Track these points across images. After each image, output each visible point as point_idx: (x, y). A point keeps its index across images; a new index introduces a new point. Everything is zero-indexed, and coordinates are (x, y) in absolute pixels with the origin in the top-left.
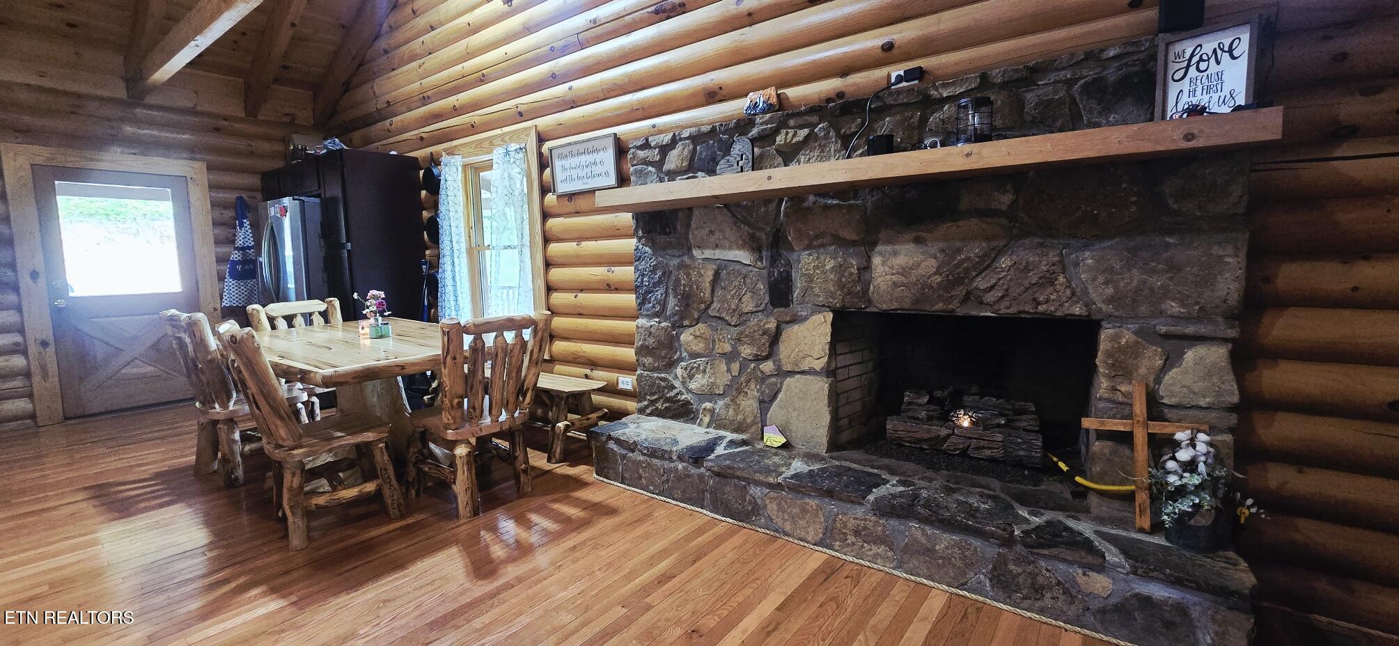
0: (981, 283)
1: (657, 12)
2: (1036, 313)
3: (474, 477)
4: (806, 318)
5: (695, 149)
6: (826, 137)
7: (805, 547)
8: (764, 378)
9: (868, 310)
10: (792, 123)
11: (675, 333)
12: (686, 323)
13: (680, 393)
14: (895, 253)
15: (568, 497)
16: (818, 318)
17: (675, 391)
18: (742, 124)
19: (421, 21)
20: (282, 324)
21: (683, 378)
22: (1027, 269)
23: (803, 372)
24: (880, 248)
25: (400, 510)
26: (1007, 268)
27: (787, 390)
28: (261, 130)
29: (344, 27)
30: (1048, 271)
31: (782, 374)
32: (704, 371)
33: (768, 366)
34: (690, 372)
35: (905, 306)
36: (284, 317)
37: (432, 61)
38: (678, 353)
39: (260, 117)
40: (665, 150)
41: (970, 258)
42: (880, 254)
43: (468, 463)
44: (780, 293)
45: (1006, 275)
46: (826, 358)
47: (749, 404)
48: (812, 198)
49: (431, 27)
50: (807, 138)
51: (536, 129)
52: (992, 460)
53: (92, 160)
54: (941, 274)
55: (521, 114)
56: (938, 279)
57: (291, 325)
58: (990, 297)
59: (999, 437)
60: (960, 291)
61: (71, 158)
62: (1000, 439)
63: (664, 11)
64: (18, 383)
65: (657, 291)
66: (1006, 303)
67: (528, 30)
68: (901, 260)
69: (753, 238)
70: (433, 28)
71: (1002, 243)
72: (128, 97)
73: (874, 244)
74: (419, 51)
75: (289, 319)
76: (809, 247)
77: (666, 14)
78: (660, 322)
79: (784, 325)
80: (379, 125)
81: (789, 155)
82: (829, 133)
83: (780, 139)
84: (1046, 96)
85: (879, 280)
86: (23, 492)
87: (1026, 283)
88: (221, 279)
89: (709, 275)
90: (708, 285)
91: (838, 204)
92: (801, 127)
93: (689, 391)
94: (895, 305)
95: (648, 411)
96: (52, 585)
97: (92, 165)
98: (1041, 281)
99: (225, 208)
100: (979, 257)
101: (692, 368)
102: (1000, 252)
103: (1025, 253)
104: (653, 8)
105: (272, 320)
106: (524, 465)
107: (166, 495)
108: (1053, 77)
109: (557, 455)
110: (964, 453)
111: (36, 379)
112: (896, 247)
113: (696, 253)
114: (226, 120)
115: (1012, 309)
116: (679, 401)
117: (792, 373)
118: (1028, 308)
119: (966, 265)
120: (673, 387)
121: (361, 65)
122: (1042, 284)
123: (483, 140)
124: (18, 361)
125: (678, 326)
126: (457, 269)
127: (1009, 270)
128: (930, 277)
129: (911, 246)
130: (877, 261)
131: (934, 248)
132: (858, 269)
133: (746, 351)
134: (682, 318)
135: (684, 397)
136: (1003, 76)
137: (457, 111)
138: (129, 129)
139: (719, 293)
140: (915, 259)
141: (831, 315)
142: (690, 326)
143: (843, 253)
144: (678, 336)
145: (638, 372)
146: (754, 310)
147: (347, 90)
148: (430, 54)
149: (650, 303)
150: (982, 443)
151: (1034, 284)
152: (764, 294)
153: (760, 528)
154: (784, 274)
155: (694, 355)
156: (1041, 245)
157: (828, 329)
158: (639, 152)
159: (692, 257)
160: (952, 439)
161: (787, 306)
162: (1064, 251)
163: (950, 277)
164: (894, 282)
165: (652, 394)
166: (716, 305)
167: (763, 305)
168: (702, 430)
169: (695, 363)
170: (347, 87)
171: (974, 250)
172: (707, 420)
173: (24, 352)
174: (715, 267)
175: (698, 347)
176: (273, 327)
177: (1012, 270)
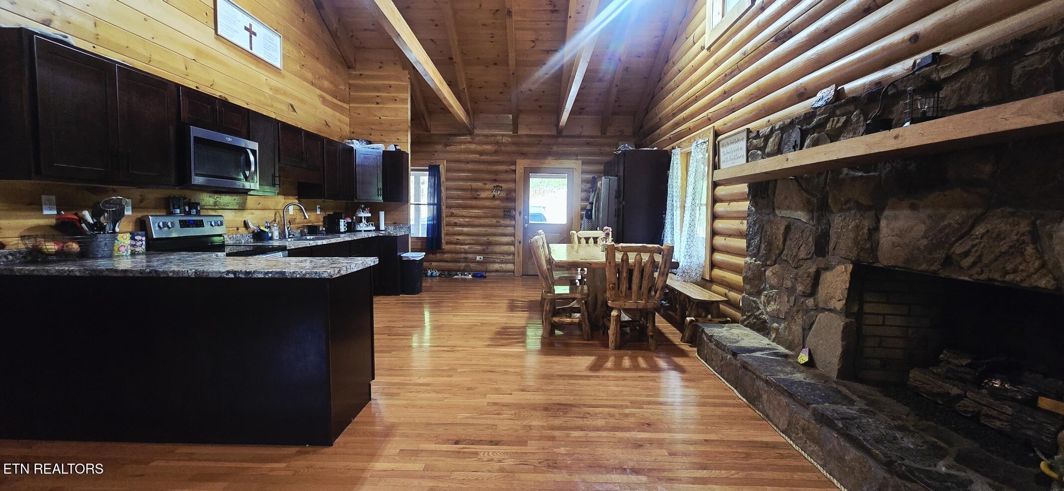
0: (958, 249)
1: (776, 40)
2: (1003, 282)
3: (618, 329)
4: (833, 268)
5: (782, 136)
6: (858, 122)
7: (776, 431)
8: (807, 311)
9: (875, 265)
10: (838, 112)
11: (763, 269)
12: (768, 263)
13: (762, 313)
14: (896, 218)
15: (670, 358)
16: (841, 268)
17: (760, 312)
18: (808, 116)
19: (676, 68)
20: (583, 241)
21: (764, 303)
22: (999, 237)
23: (830, 310)
24: (887, 213)
25: (588, 336)
26: (979, 236)
27: (818, 323)
28: (609, 141)
29: (645, 78)
30: (1018, 240)
31: (818, 309)
32: (775, 300)
33: (810, 302)
34: (768, 298)
35: (899, 264)
36: (585, 238)
37: (677, 91)
38: (764, 284)
39: (607, 135)
40: (767, 138)
41: (951, 224)
42: (887, 218)
43: (616, 320)
44: (821, 247)
45: (980, 242)
46: (844, 302)
47: (797, 329)
48: (845, 170)
49: (679, 70)
50: (846, 123)
51: (714, 129)
52: (1000, 432)
53: (542, 164)
54: (927, 238)
55: (709, 119)
56: (925, 242)
57: (587, 242)
58: (967, 262)
59: (1010, 411)
60: (940, 254)
61: (535, 163)
62: (1010, 413)
63: (779, 39)
64: (511, 257)
65: (756, 239)
66: (977, 269)
67: (717, 65)
68: (901, 224)
69: (809, 202)
70: (680, 71)
71: (979, 211)
72: (557, 133)
73: (882, 209)
74: (673, 86)
75: (587, 239)
76: (841, 210)
77: (782, 41)
78: (755, 261)
79: (822, 271)
80: (656, 132)
81: (834, 137)
82: (860, 118)
83: (829, 126)
84: (1032, 66)
85: (884, 239)
86: (495, 296)
87: (997, 251)
88: (582, 218)
89: (782, 228)
90: (781, 236)
91: (861, 176)
92: (843, 115)
93: (767, 313)
94: (892, 263)
95: (746, 323)
96: (481, 323)
97: (541, 166)
98: (1011, 251)
99: (588, 183)
100: (958, 224)
101: (769, 297)
102: (977, 221)
103: (996, 223)
104: (774, 38)
105: (579, 239)
106: (651, 333)
107: (527, 308)
108: (1040, 46)
109: (686, 338)
110: (976, 417)
111: (516, 256)
112: (897, 212)
113: (777, 212)
114: (592, 138)
115: (982, 276)
116: (760, 319)
117: (824, 310)
118: (997, 276)
119: (947, 231)
120: (759, 309)
121: (653, 97)
122: (1012, 253)
123: (690, 139)
124: (512, 248)
125: (765, 265)
126: (675, 217)
127: (982, 238)
128: (918, 241)
129: (907, 212)
130: (883, 223)
131: (923, 214)
132: (869, 229)
133: (800, 288)
134: (766, 260)
135: (764, 316)
136: (992, 53)
137: (685, 120)
138: (555, 148)
139: (788, 243)
140: (910, 223)
141: (851, 266)
142: (771, 266)
143: (861, 215)
144: (765, 271)
145: (744, 294)
146: (806, 257)
147: (647, 113)
148: (678, 87)
149: (752, 247)
150: (994, 413)
151: (1005, 253)
152: (812, 246)
153: (758, 410)
154: (824, 231)
155: (772, 288)
156: (1012, 214)
157: (847, 277)
158: (754, 141)
159: (775, 215)
160: (965, 402)
161: (824, 256)
162: (1038, 222)
163: (934, 241)
164: (893, 243)
165: (749, 311)
166: (785, 252)
167: (811, 255)
168: (769, 342)
169: (771, 293)
170: (647, 111)
171: (955, 217)
172: (774, 336)
173: (514, 245)
174: (786, 223)
175: (774, 281)
176: (579, 242)
177: (986, 237)
